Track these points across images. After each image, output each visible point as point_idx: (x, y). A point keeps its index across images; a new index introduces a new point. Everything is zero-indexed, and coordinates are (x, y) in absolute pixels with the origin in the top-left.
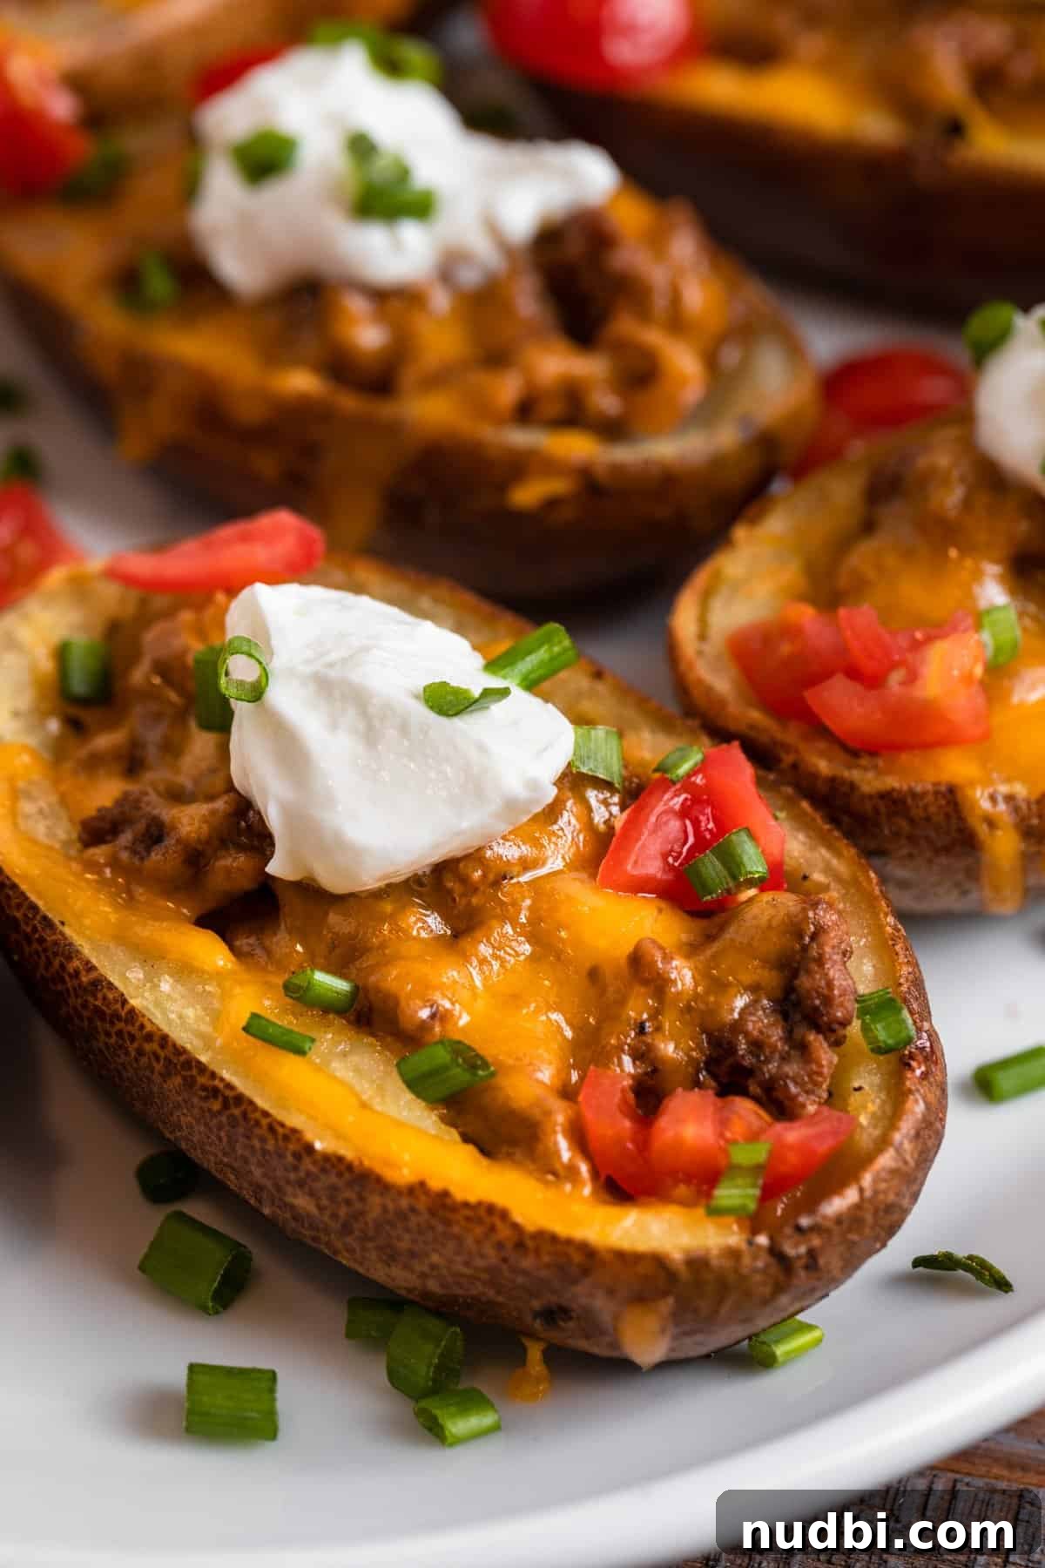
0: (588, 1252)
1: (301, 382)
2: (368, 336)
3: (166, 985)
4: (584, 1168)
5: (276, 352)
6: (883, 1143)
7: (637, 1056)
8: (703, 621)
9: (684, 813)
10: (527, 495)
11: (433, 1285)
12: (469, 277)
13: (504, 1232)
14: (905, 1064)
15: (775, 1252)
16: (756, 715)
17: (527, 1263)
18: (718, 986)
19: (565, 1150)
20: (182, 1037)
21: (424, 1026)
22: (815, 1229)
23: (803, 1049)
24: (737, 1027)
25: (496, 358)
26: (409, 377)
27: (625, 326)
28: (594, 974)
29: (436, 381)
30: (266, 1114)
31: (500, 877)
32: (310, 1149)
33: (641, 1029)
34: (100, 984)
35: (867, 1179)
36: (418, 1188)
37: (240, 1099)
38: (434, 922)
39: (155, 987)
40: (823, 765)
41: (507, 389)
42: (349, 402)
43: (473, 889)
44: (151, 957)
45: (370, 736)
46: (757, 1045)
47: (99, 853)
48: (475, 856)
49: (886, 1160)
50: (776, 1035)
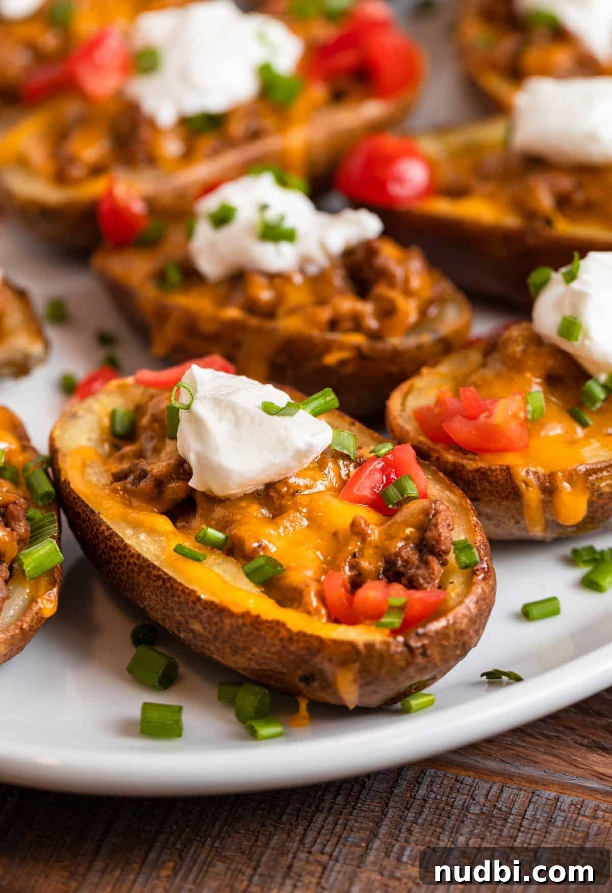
0: (320, 640)
1: (233, 313)
2: (265, 295)
3: (143, 536)
4: (323, 611)
5: (223, 302)
6: (461, 602)
7: (352, 567)
8: (403, 404)
9: (383, 470)
10: (331, 359)
11: (254, 665)
12: (312, 270)
13: (283, 633)
14: (474, 573)
15: (406, 644)
16: (422, 438)
17: (293, 648)
18: (390, 537)
19: (315, 602)
20: (146, 555)
21: (255, 551)
22: (425, 635)
23: (426, 563)
24: (398, 554)
25: (322, 302)
26: (281, 311)
27: (382, 290)
28: (335, 534)
29: (293, 311)
30: (181, 584)
31: (295, 492)
32: (199, 599)
33: (354, 556)
34: (114, 534)
35: (450, 617)
36: (246, 615)
37: (170, 578)
38: (264, 512)
39: (137, 537)
40: (450, 457)
41: (325, 314)
42: (254, 322)
43: (282, 496)
44: (137, 526)
45: (237, 424)
46: (406, 562)
47: (118, 486)
48: (284, 481)
49: (461, 610)
50: (415, 558)
